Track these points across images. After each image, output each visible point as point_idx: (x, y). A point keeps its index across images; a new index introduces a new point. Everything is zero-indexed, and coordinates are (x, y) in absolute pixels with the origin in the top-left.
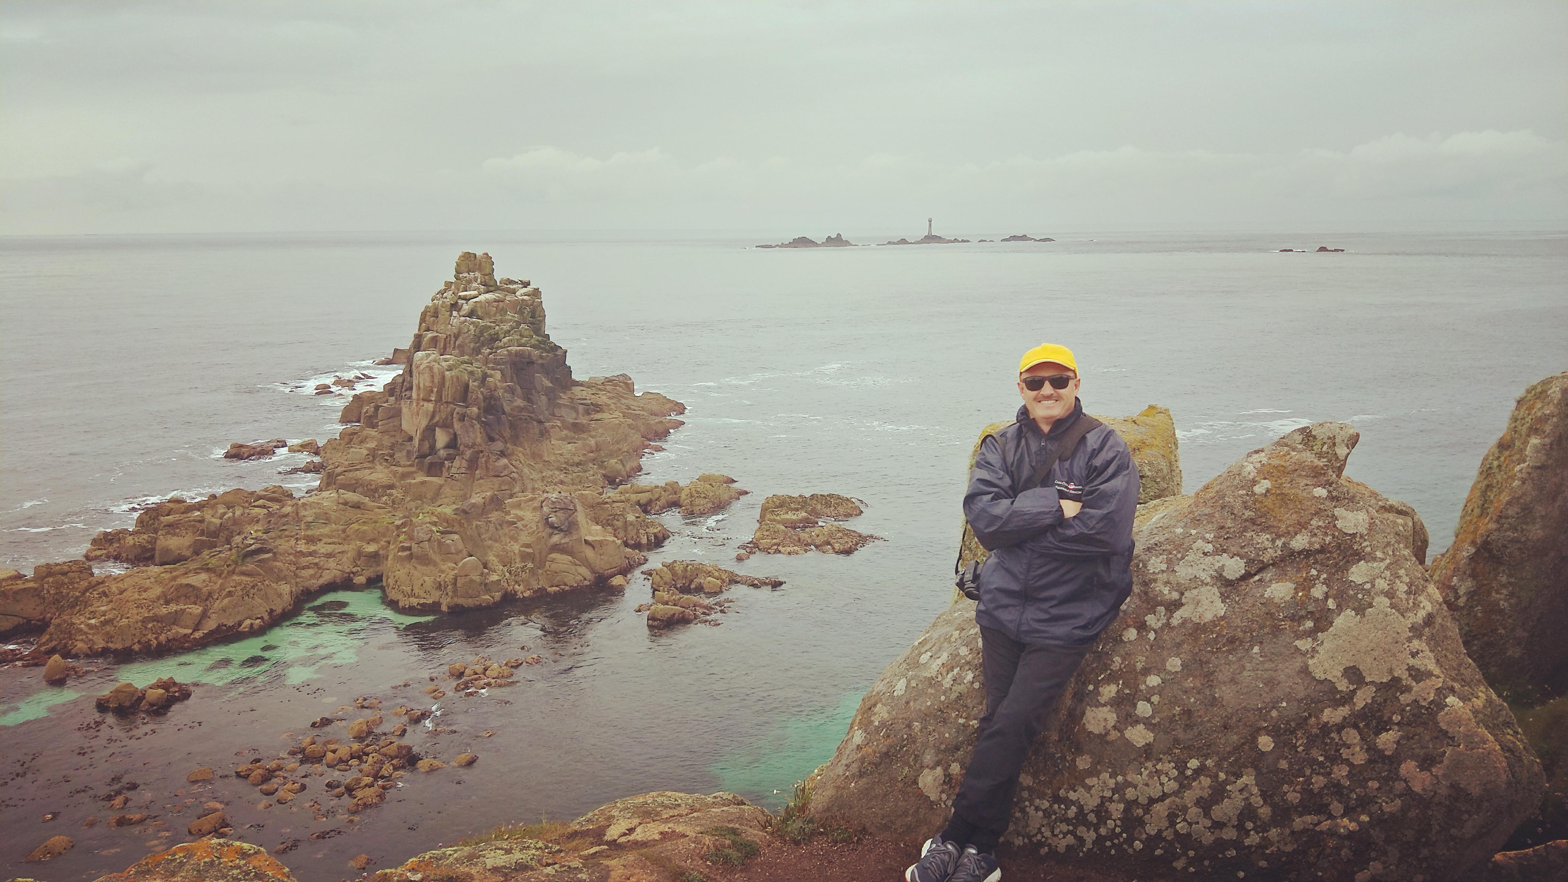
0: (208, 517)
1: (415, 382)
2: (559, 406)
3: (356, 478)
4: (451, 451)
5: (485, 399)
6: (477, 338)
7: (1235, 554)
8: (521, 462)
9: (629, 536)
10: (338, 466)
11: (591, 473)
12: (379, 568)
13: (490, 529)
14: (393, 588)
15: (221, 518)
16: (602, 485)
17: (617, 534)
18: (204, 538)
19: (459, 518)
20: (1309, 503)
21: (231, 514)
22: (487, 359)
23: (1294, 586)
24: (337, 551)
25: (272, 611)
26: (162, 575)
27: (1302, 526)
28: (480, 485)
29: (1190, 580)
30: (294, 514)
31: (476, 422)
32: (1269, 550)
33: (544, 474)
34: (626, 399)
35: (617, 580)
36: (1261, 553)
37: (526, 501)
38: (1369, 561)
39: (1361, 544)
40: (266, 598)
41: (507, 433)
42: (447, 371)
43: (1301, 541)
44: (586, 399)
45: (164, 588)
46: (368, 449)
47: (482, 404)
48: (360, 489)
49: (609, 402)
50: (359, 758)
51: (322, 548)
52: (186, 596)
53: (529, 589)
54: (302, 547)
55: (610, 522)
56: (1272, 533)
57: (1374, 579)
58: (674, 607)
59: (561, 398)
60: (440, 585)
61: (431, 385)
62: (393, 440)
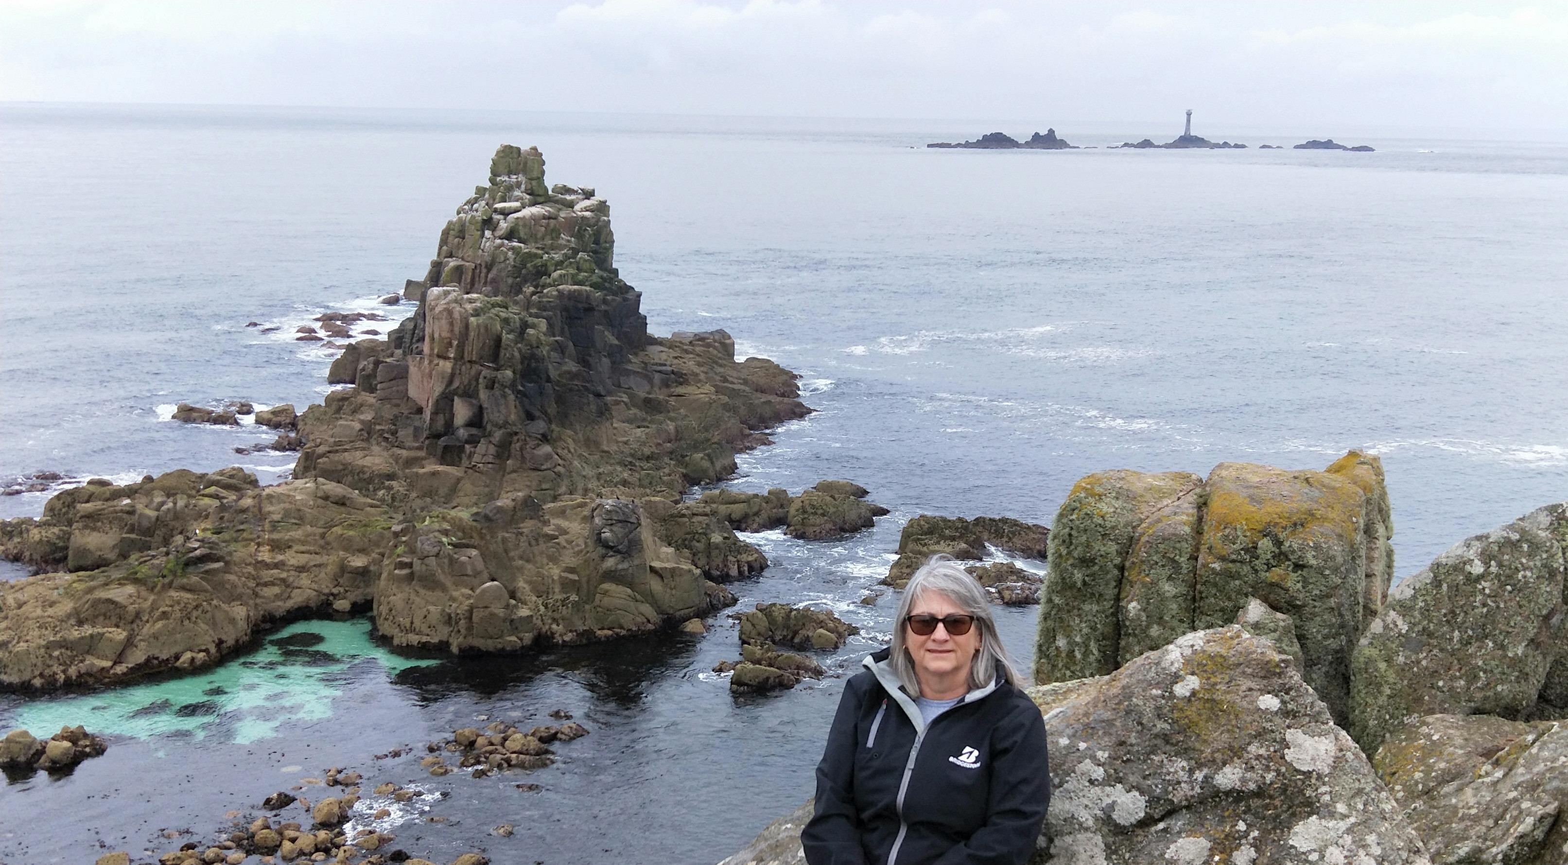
0: (140, 507)
1: (428, 331)
2: (628, 373)
3: (344, 462)
4: (474, 431)
5: (523, 358)
6: (517, 270)
7: (1133, 787)
8: (570, 452)
9: (714, 564)
10: (320, 444)
11: (667, 471)
12: (368, 590)
13: (522, 544)
14: (386, 619)
15: (158, 510)
16: (681, 489)
17: (696, 560)
18: (133, 536)
19: (479, 526)
20: (1249, 719)
21: (170, 505)
22: (529, 301)
23: (1209, 845)
24: (312, 563)
25: (221, 642)
26: (74, 585)
27: (1235, 753)
28: (514, 481)
29: (1065, 820)
30: (256, 510)
31: (509, 392)
32: (1183, 785)
33: (601, 470)
34: (721, 366)
35: (693, 626)
36: (1170, 788)
37: (574, 508)
38: (1324, 817)
39: (1317, 790)
40: (213, 624)
41: (552, 409)
42: (472, 315)
43: (1229, 776)
44: (665, 365)
45: (75, 603)
46: (362, 422)
47: (519, 367)
48: (350, 478)
49: (697, 370)
50: (327, 851)
51: (292, 558)
52: (105, 615)
53: (571, 631)
54: (265, 555)
55: (687, 542)
56: (1191, 759)
57: (1326, 846)
58: (767, 668)
59: (631, 362)
60: (450, 617)
61: (448, 335)
62: (395, 411)
